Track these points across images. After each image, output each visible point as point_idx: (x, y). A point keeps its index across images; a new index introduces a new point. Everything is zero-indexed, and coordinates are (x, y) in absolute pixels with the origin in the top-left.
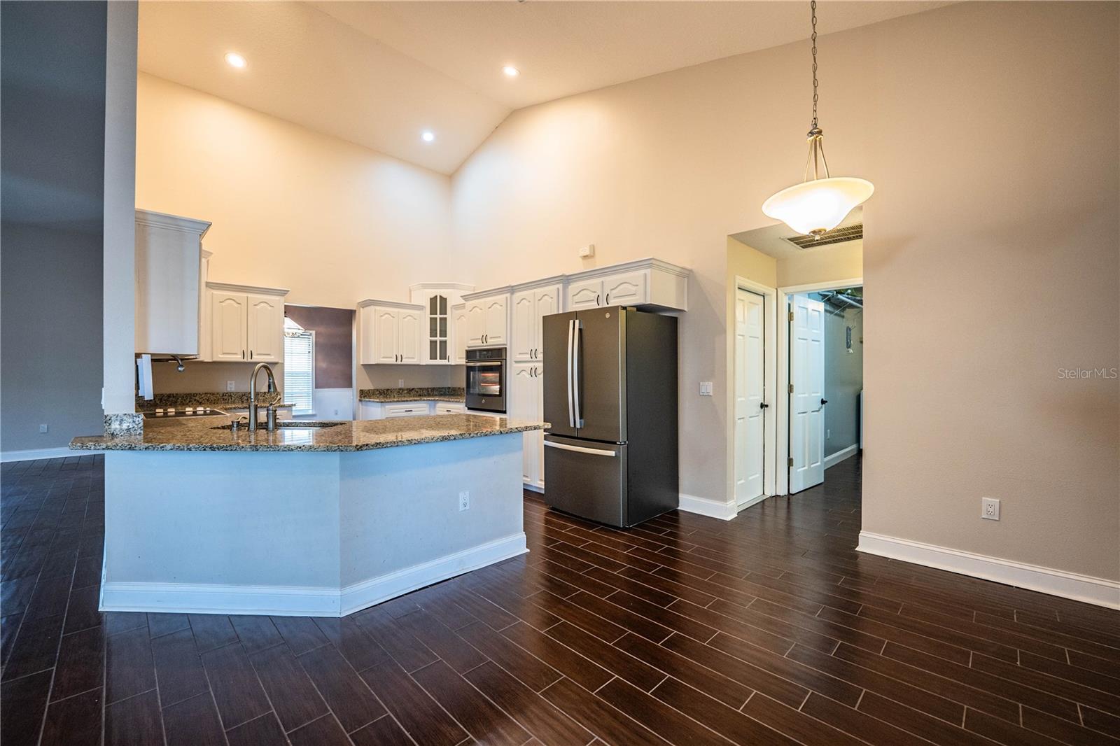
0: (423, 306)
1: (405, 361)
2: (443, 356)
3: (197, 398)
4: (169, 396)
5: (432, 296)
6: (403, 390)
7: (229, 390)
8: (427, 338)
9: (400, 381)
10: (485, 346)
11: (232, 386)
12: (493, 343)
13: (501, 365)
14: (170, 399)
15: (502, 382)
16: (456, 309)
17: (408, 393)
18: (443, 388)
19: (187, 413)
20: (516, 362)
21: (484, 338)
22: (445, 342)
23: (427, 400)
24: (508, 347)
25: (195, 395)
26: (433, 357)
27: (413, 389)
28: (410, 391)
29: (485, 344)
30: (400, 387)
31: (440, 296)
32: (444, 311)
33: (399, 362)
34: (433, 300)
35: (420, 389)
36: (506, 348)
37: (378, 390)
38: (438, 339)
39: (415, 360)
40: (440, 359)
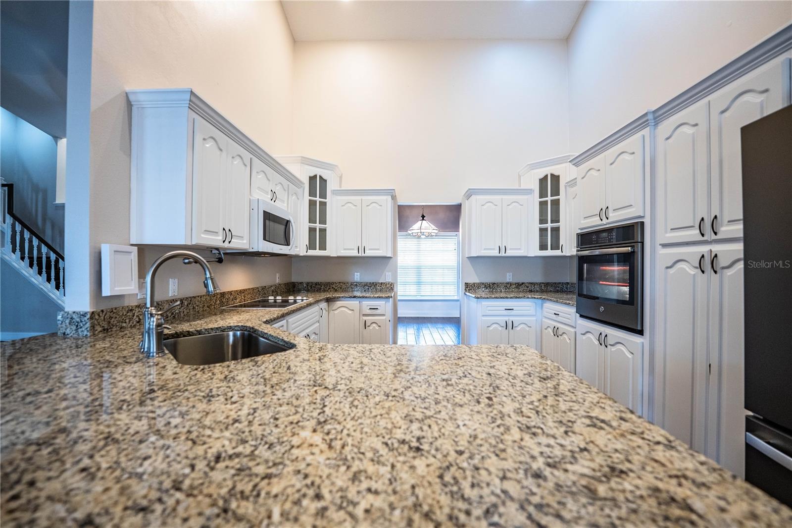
0: (531, 190)
1: (510, 253)
3: (334, 286)
4: (316, 284)
6: (511, 284)
7: (356, 280)
9: (508, 274)
10: (605, 223)
11: (357, 277)
12: (616, 218)
13: (633, 253)
14: (317, 287)
15: (634, 280)
17: (516, 287)
18: (560, 283)
19: (290, 301)
20: (664, 246)
21: (604, 212)
23: (532, 298)
24: (647, 221)
25: (332, 284)
27: (523, 283)
28: (519, 285)
29: (605, 221)
30: (508, 280)
33: (503, 254)
35: (532, 283)
36: (642, 223)
37: (483, 284)
39: (522, 251)
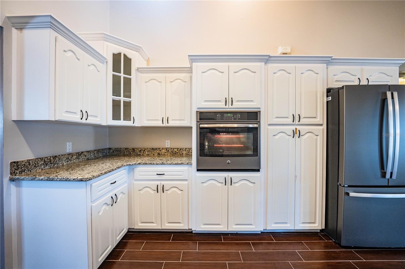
2: (127, 117)
5: (116, 52)
8: (110, 97)
16: (141, 72)
22: (130, 103)
26: (116, 116)
31: (124, 55)
32: (128, 71)
34: (116, 57)
38: (122, 99)
40: (124, 120)
